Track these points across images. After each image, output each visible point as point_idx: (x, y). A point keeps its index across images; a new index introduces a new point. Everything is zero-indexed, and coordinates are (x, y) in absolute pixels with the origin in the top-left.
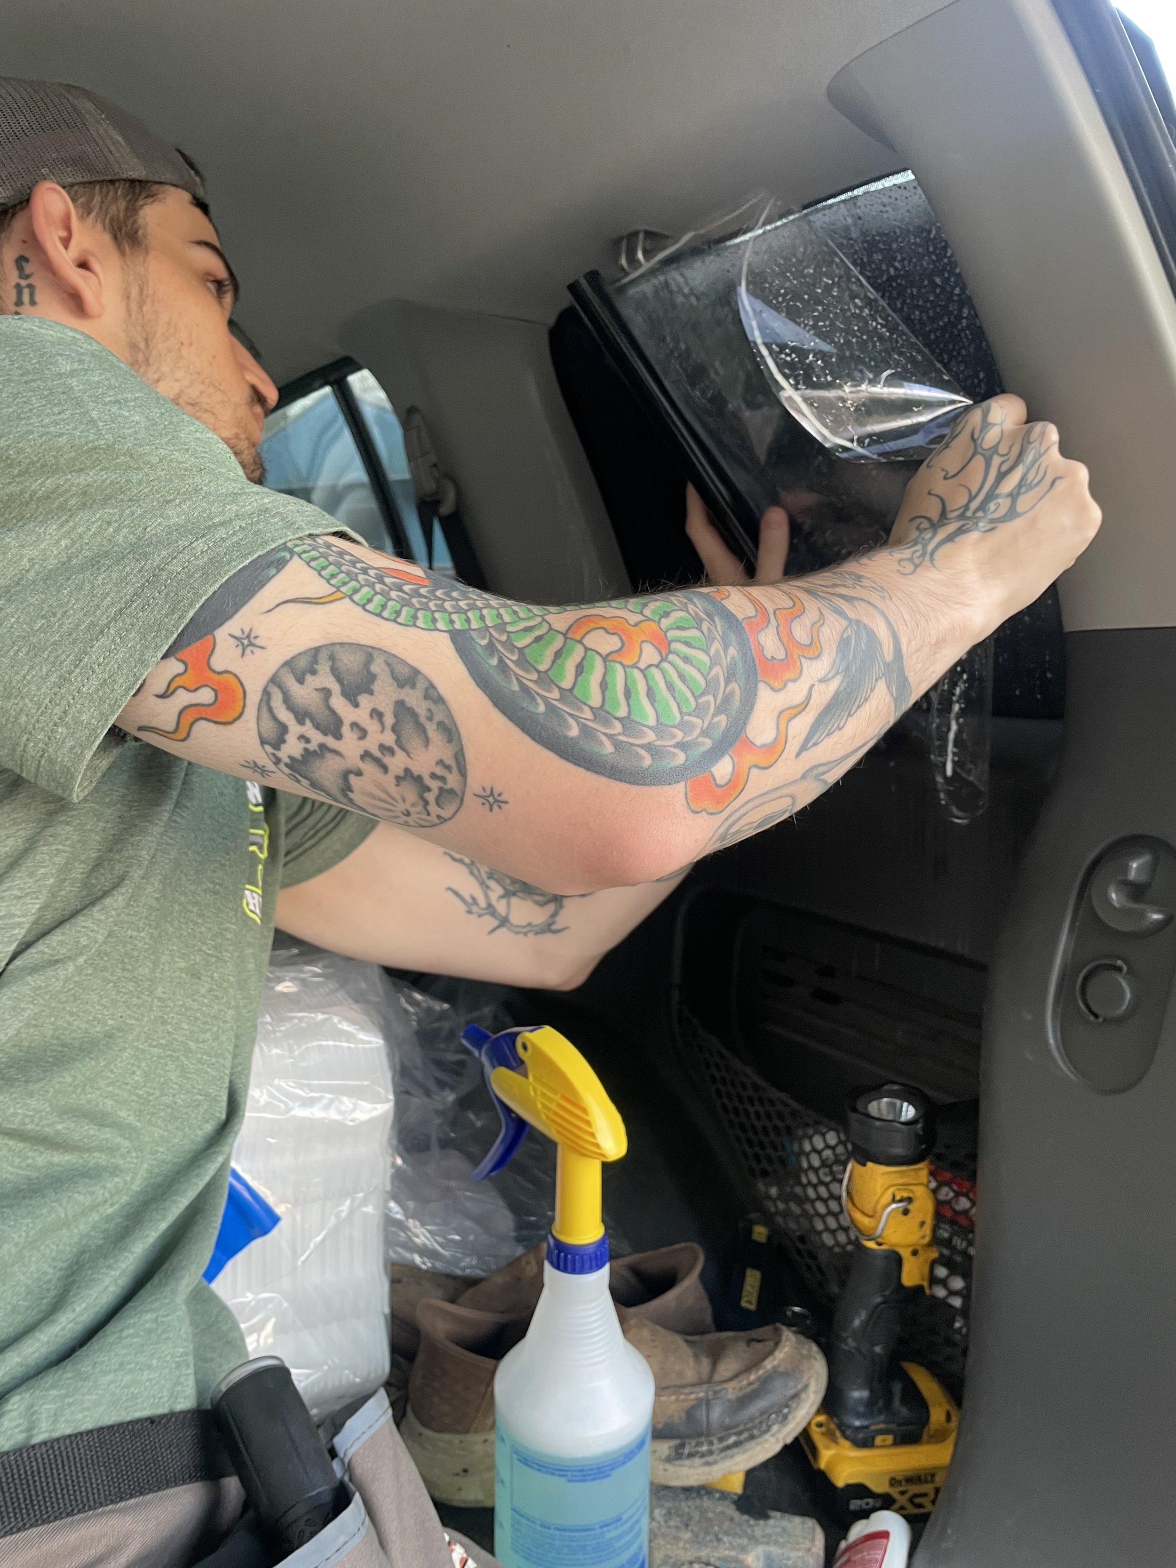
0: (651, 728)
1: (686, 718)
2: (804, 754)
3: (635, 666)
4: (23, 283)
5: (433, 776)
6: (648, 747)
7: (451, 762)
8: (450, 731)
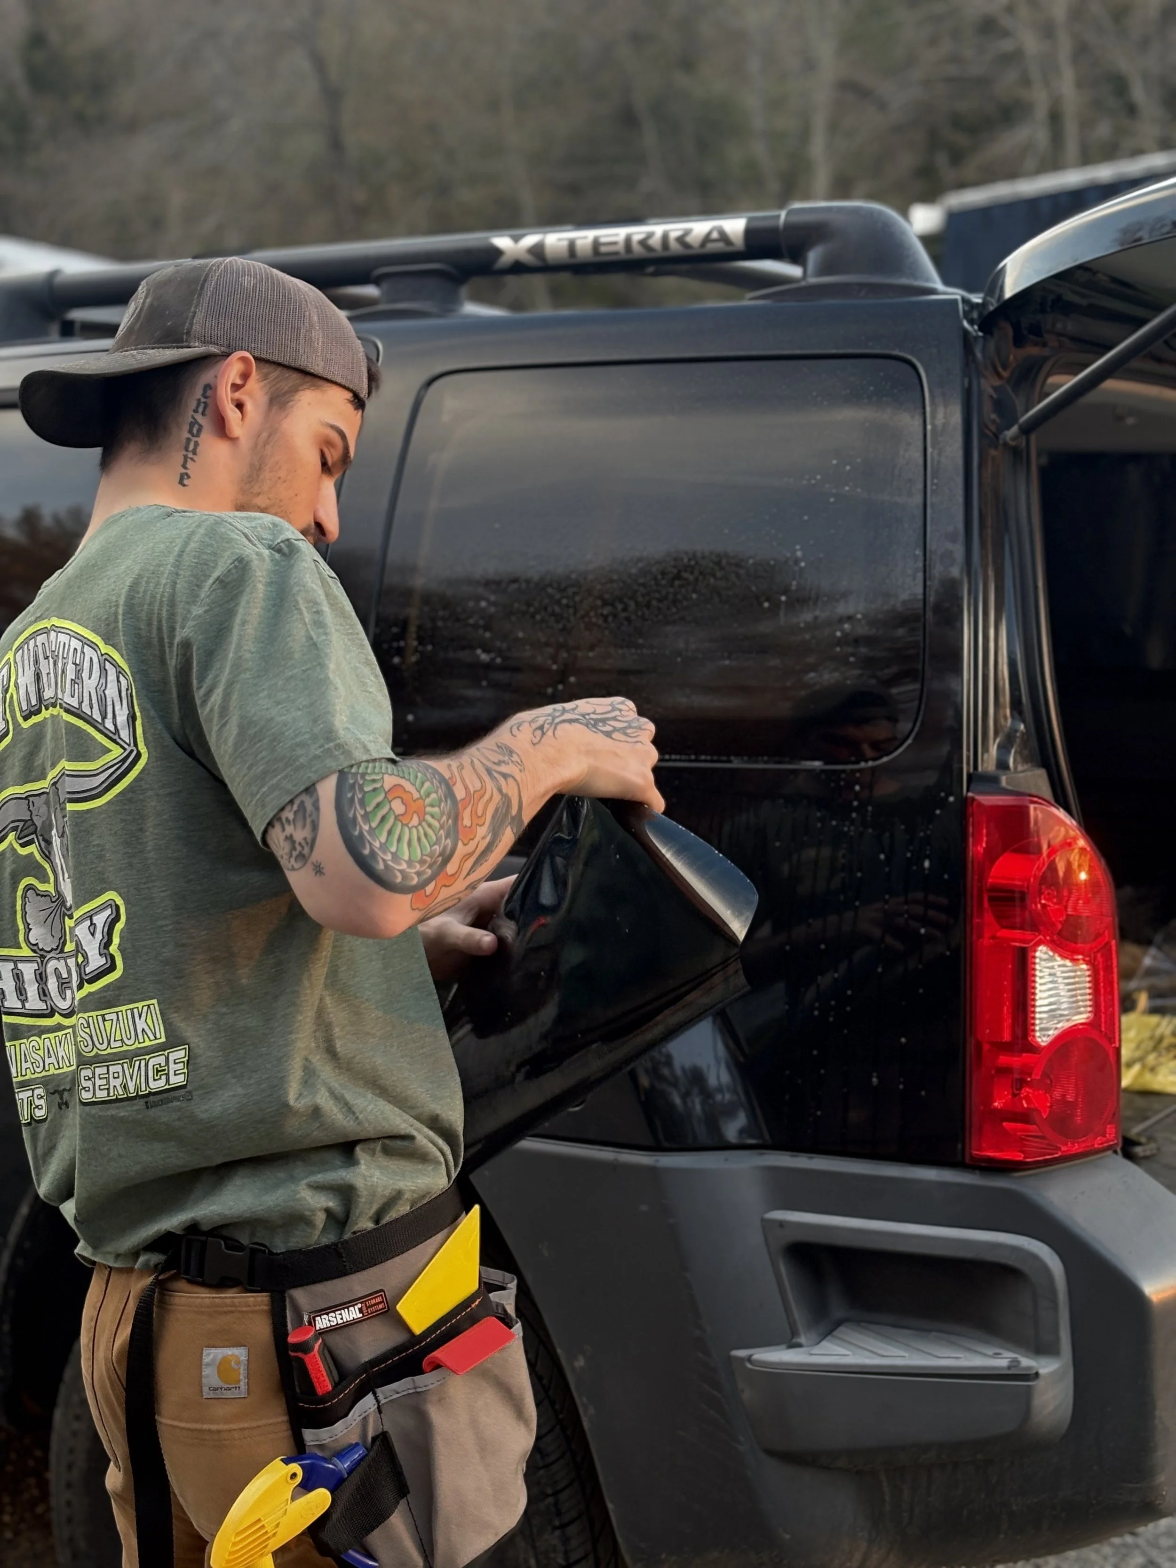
0: (405, 861)
1: (424, 857)
2: (468, 878)
3: (407, 825)
4: (203, 400)
5: (300, 844)
6: (401, 871)
7: (309, 841)
8: (315, 827)
